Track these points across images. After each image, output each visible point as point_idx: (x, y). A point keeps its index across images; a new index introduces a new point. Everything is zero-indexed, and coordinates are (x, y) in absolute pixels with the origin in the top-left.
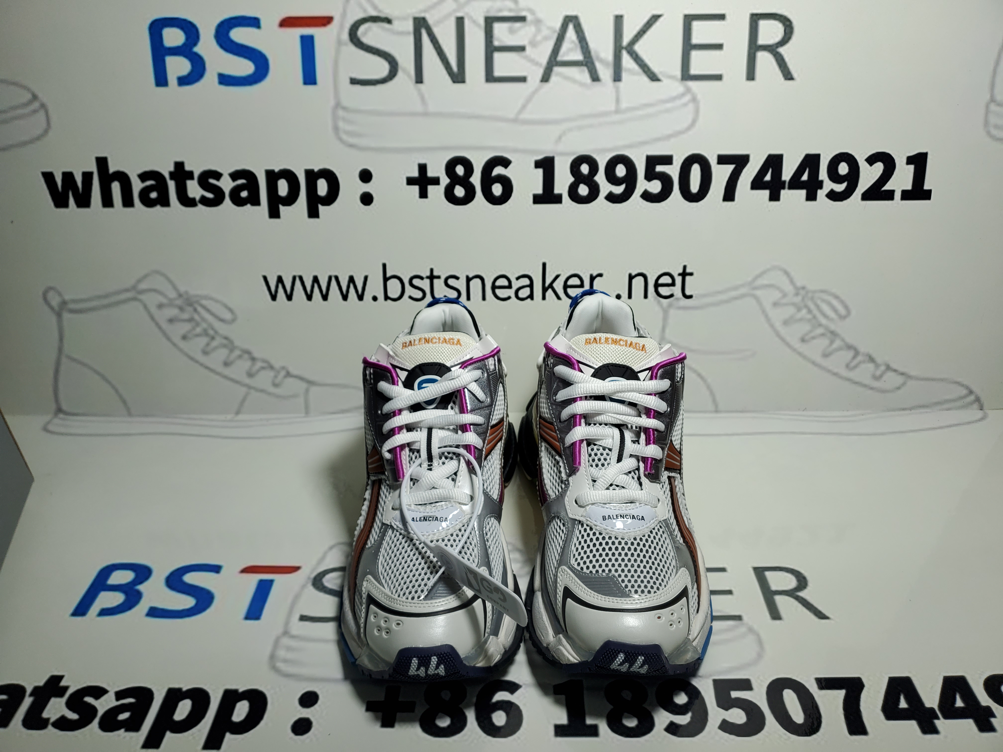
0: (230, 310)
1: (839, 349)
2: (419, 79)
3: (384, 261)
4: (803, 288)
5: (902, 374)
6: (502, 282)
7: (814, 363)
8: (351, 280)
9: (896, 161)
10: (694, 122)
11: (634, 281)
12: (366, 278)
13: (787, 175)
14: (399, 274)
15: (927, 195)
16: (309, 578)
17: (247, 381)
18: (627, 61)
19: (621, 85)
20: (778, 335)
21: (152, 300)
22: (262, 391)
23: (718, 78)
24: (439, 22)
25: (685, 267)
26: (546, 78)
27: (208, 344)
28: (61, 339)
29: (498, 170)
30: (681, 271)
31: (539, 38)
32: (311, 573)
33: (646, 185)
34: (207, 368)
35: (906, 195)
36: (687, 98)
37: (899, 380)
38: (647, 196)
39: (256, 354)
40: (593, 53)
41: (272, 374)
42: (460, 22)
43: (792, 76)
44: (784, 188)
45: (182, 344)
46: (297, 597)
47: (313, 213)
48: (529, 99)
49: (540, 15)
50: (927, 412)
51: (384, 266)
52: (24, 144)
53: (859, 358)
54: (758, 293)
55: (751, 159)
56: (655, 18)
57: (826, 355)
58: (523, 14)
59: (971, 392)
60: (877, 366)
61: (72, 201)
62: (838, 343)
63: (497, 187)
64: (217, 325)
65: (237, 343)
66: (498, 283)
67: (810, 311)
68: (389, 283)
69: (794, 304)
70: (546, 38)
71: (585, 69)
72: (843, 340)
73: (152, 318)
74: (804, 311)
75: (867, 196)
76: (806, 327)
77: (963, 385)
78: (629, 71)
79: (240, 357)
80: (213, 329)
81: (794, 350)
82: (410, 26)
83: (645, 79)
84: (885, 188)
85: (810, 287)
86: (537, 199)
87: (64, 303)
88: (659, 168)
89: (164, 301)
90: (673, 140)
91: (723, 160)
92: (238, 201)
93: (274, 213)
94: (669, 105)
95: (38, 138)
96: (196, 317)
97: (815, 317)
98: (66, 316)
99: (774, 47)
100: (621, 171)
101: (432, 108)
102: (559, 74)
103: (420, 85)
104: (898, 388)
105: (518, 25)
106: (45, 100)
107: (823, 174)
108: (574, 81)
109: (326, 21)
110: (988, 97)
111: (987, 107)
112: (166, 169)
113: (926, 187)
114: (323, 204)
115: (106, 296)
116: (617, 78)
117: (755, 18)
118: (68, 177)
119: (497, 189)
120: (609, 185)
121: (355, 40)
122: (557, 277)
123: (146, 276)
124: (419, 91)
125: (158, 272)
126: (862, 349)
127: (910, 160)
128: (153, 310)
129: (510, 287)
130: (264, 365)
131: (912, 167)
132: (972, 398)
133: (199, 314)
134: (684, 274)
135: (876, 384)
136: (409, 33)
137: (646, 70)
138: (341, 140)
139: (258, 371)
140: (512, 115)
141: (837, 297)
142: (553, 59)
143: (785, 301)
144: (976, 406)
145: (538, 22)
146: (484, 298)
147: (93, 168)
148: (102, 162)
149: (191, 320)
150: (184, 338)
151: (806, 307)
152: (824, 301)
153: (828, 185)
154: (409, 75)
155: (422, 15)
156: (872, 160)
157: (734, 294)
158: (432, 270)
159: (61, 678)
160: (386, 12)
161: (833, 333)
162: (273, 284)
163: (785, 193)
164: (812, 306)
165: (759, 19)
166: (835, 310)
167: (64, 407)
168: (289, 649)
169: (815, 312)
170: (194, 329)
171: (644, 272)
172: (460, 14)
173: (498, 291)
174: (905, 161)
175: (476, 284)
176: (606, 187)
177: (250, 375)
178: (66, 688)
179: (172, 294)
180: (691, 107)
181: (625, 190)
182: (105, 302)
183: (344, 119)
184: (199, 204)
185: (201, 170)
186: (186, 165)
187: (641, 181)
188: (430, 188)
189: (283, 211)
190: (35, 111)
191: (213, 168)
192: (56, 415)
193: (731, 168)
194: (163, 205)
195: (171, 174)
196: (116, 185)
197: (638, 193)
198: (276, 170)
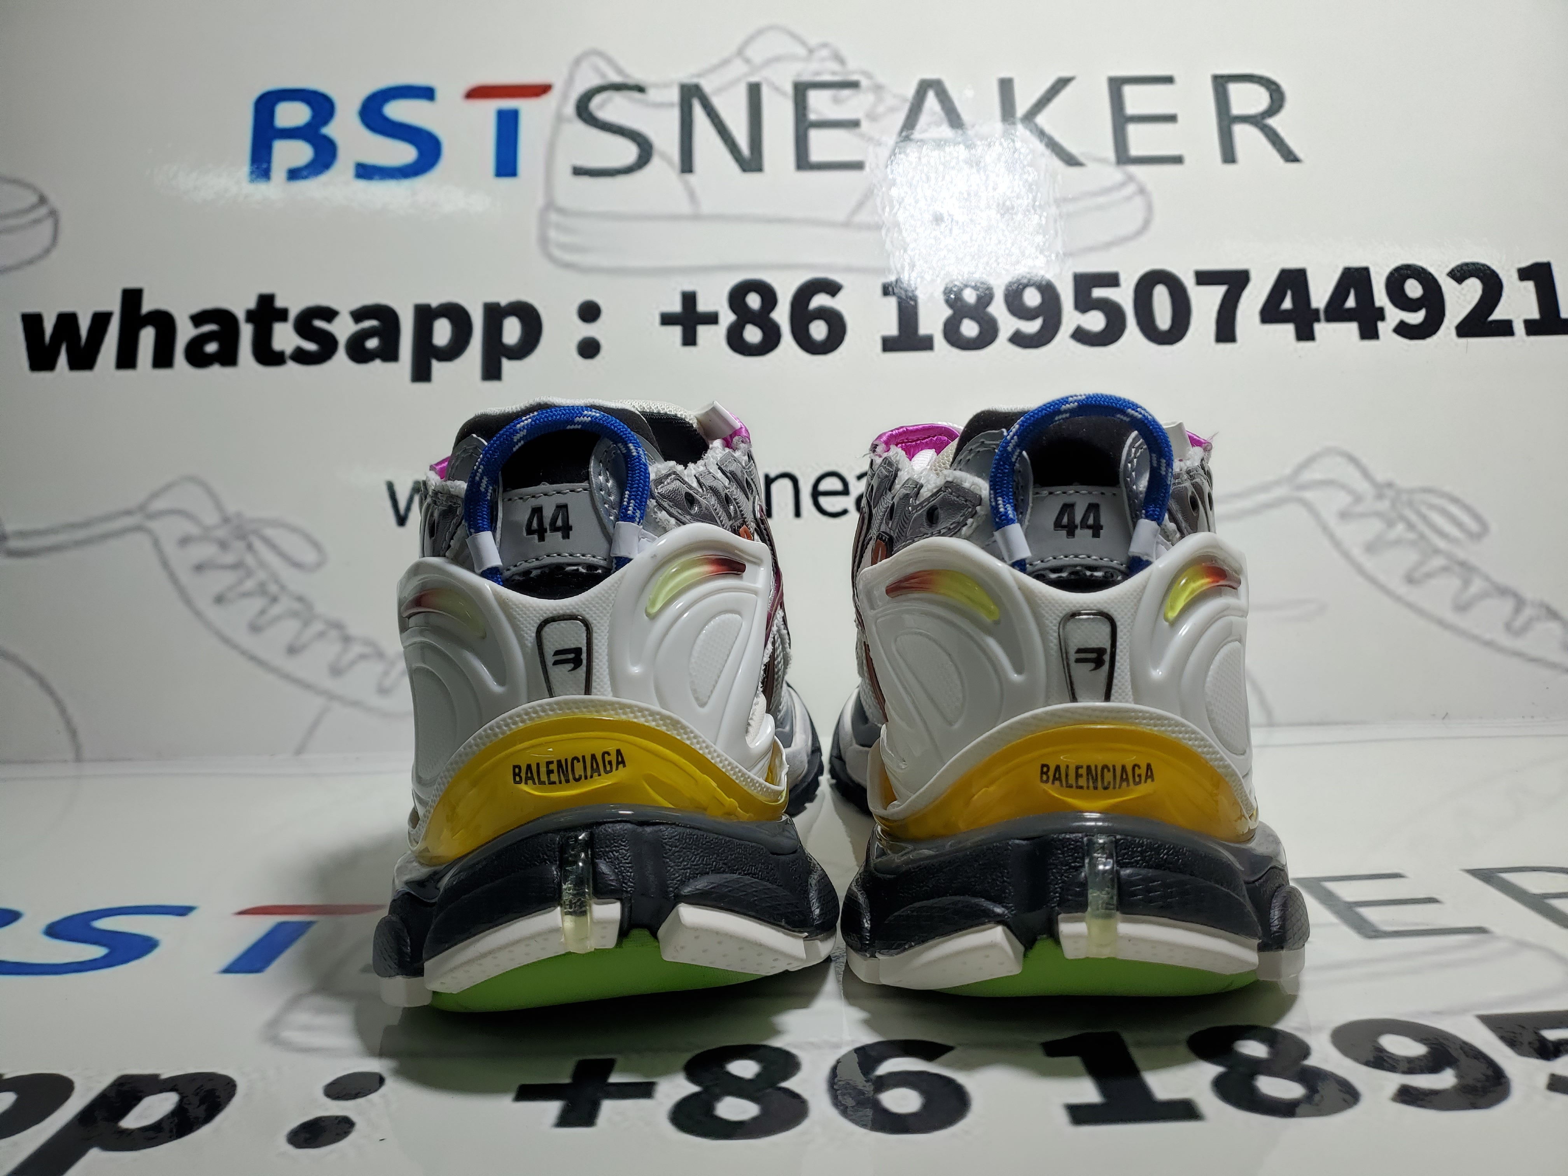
0: (316, 545)
1: (1483, 595)
2: (687, 165)
4: (1390, 485)
6: (831, 484)
7: (1441, 623)
9: (1501, 278)
10: (1146, 224)
13: (1319, 297)
17: (329, 684)
20: (1361, 570)
21: (171, 528)
22: (356, 704)
23: (1178, 160)
24: (720, 90)
27: (263, 612)
29: (819, 300)
31: (881, 109)
33: (1079, 319)
34: (253, 658)
35: (1532, 328)
36: (1130, 189)
38: (1081, 336)
39: (354, 630)
41: (378, 667)
42: (754, 92)
44: (1318, 320)
45: (213, 613)
47: (492, 372)
48: (868, 197)
49: (881, 79)
53: (1528, 612)
54: (1308, 495)
55: (1253, 275)
56: (1062, 83)
57: (1462, 608)
58: (854, 77)
61: (63, 359)
62: (1477, 585)
63: (818, 326)
64: (286, 573)
65: (320, 608)
66: (824, 486)
67: (1411, 526)
69: (1378, 514)
70: (893, 110)
72: (1487, 578)
73: (165, 564)
74: (1400, 527)
75: (1465, 331)
76: (1411, 557)
79: (321, 635)
80: (277, 581)
81: (1398, 599)
82: (674, 95)
84: (1493, 317)
85: (1402, 482)
86: (889, 345)
87: (3, 538)
88: (1098, 293)
89: (194, 531)
90: (1115, 250)
91: (1204, 278)
92: (359, 355)
93: (421, 373)
94: (1101, 200)
95: (31, 262)
96: (250, 560)
97: (1422, 536)
99: (1259, 118)
100: (1032, 298)
101: (706, 208)
103: (689, 177)
105: (846, 93)
106: (58, 205)
107: (1381, 298)
109: (540, 90)
112: (242, 305)
114: (510, 358)
115: (86, 524)
117: (1221, 83)
118: (67, 321)
119: (819, 330)
120: (1016, 320)
121: (585, 115)
123: (169, 487)
124: (686, 183)
125: (192, 479)
126: (1529, 594)
127: (1525, 274)
128: (170, 548)
129: (846, 492)
130: (367, 650)
131: (1530, 285)
133: (255, 553)
136: (671, 105)
138: (550, 257)
139: (352, 663)
140: (840, 217)
141: (1455, 500)
143: (1360, 508)
145: (878, 88)
146: (798, 514)
147: (114, 305)
148: (132, 297)
149: (236, 566)
150: (219, 599)
151: (1403, 518)
152: (1432, 507)
153: (1394, 315)
154: (669, 162)
155: (695, 80)
156: (1459, 274)
157: (1263, 498)
160: (637, 76)
161: (1463, 564)
162: (403, 497)
163: (1322, 329)
164: (1413, 518)
165: (1227, 82)
166: (1459, 525)
169: (1422, 527)
170: (240, 582)
172: (754, 79)
173: (823, 501)
174: (1515, 276)
175: (782, 491)
176: (1008, 324)
177: (336, 671)
179: (211, 518)
180: (1138, 201)
181: (1043, 327)
182: (81, 534)
183: (558, 227)
184: (289, 361)
185: (303, 307)
186: (277, 299)
187: (1069, 313)
188: (702, 330)
189: (438, 370)
190: (37, 223)
191: (324, 303)
193: (1220, 290)
194: (224, 364)
195: (249, 313)
196: (148, 333)
197: (1066, 332)
198: (434, 305)
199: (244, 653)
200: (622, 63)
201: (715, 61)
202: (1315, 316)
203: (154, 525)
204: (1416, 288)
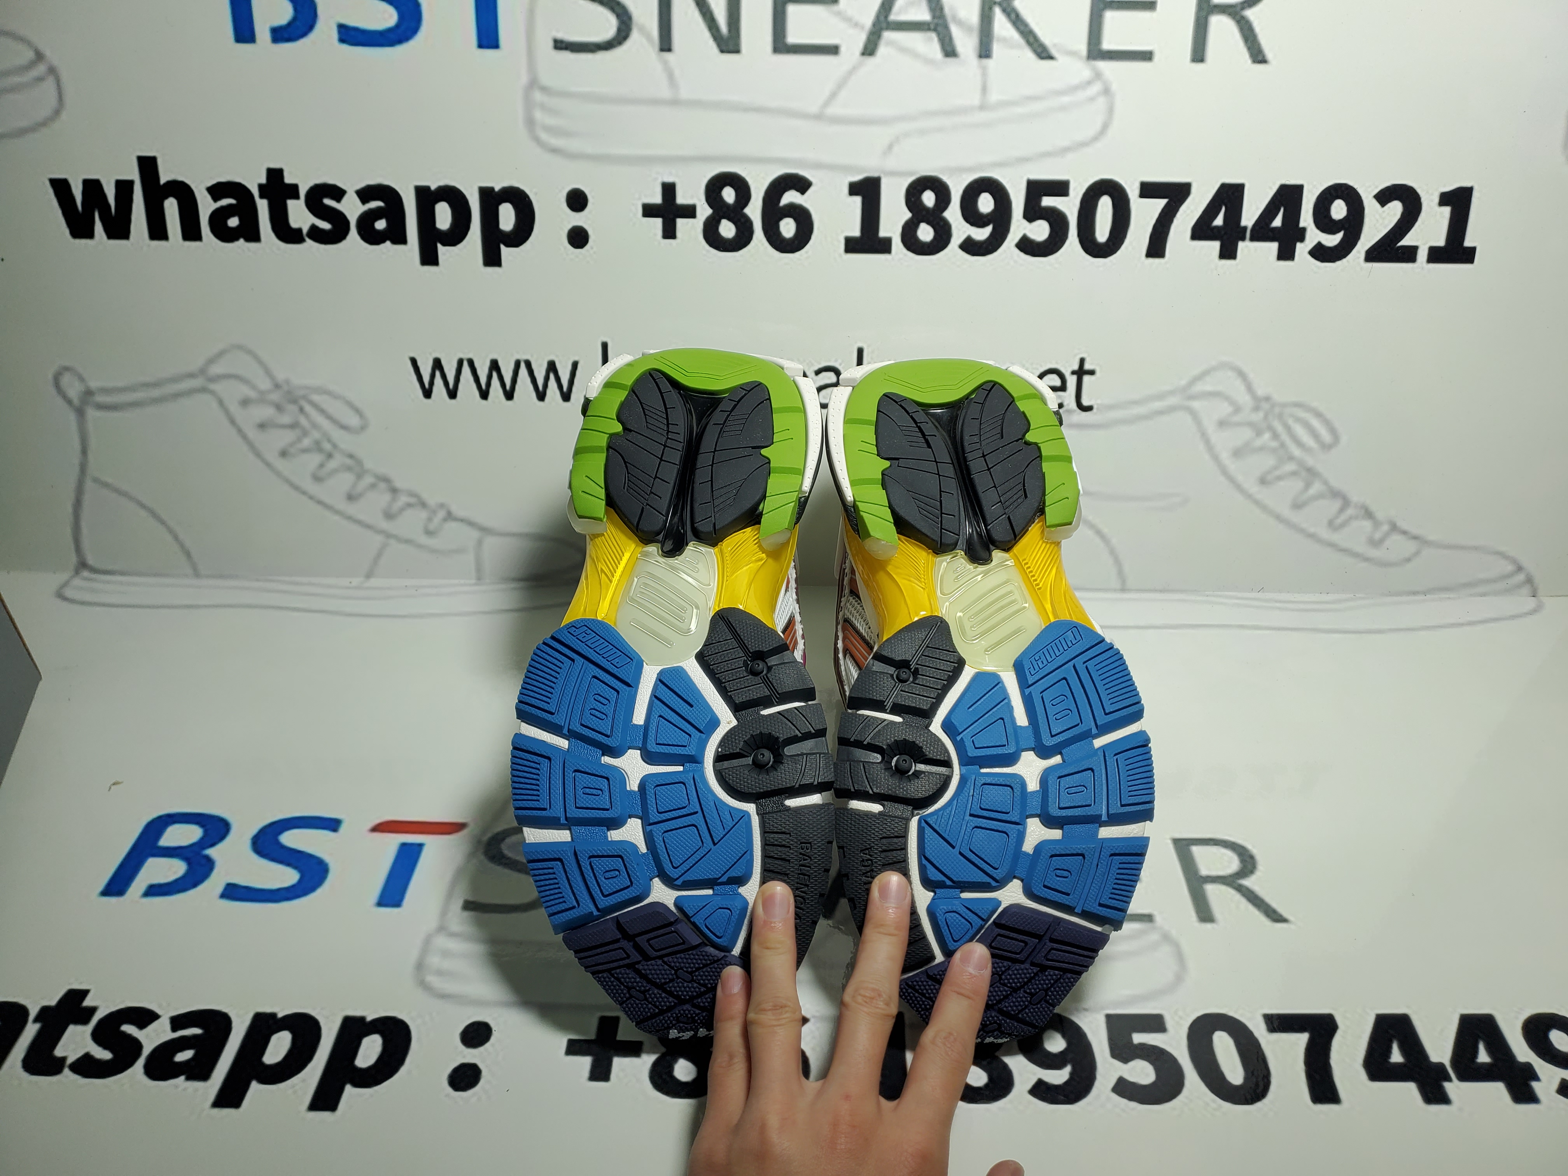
0: (358, 411)
1: (1319, 496)
2: (666, 45)
3: (605, 340)
4: (1267, 399)
5: (1415, 538)
7: (1279, 518)
8: (552, 367)
9: (1423, 200)
10: (1105, 127)
12: (575, 365)
13: (1249, 217)
15: (1467, 256)
16: (479, 842)
17: (384, 525)
19: (990, 63)
20: (1225, 472)
21: (232, 392)
22: (408, 541)
25: (1082, 361)
26: (869, 50)
27: (322, 466)
28: (84, 452)
29: (790, 197)
30: (1076, 367)
32: (482, 834)
33: (1025, 229)
34: (320, 502)
35: (1436, 255)
36: (1097, 88)
37: (1410, 547)
38: (1027, 246)
39: (398, 484)
40: (947, 11)
41: (423, 515)
43: (1264, 56)
44: (1243, 239)
45: (281, 464)
46: (460, 872)
47: (492, 259)
48: (841, 85)
50: (1449, 598)
51: (605, 347)
52: (22, 132)
53: (1350, 512)
54: (1196, 404)
55: (1194, 190)
57: (1297, 506)
59: (1520, 569)
60: (1377, 524)
61: (99, 227)
62: (1316, 487)
63: (787, 224)
64: (337, 434)
65: (368, 464)
67: (1275, 436)
69: (1250, 424)
71: (933, 36)
72: (1326, 483)
73: (233, 422)
74: (1267, 436)
75: (1375, 254)
76: (1269, 461)
77: (1508, 558)
78: (1004, 40)
79: (373, 486)
80: (329, 441)
81: (1249, 496)
83: (1029, 55)
84: (1403, 243)
85: (1277, 397)
86: (852, 246)
87: (88, 394)
88: (1047, 201)
89: (252, 394)
90: (1070, 156)
91: (1149, 190)
92: (371, 237)
93: (429, 258)
94: (1066, 99)
95: (44, 123)
96: (303, 421)
97: (1283, 445)
98: (92, 414)
99: (1238, 8)
100: (986, 203)
101: (684, 94)
102: (891, 43)
103: (666, 55)
104: (1408, 560)
106: (56, 62)
107: (1306, 219)
108: (915, 55)
112: (254, 180)
113: (1468, 243)
114: (508, 245)
115: (158, 384)
116: (985, 52)
118: (93, 188)
119: (788, 228)
120: (968, 225)
123: (221, 354)
124: (665, 63)
125: (240, 347)
126: (1355, 498)
127: (1445, 199)
128: (234, 408)
130: (412, 500)
131: (1447, 210)
132: (1521, 577)
133: (307, 416)
134: (1081, 372)
135: (1373, 553)
137: (1031, 40)
138: (537, 140)
139: (402, 509)
140: (814, 108)
141: (1319, 415)
142: (882, 18)
143: (1236, 419)
144: (1526, 590)
147: (134, 175)
148: (148, 166)
149: (294, 426)
150: (284, 454)
151: (1271, 428)
152: (1298, 420)
153: (1314, 236)
154: (649, 38)
156: (1384, 197)
157: (1158, 405)
159: (84, 993)
161: (1310, 470)
162: (426, 372)
163: (1245, 247)
164: (1279, 428)
166: (1315, 436)
167: (91, 561)
168: (446, 954)
169: (1285, 437)
170: (299, 440)
174: (1437, 199)
176: (961, 230)
177: (389, 516)
178: (93, 1010)
179: (265, 384)
180: (1102, 101)
181: (992, 235)
182: (156, 393)
183: (543, 107)
184: (307, 239)
185: (311, 183)
186: (286, 174)
187: (1018, 221)
188: (681, 223)
189: (444, 254)
190: (40, 79)
191: (331, 181)
192: (77, 572)
193: (1161, 203)
194: (249, 239)
195: (261, 187)
196: (171, 204)
197: (1013, 240)
198: (433, 188)
199: (311, 498)
202: (1241, 233)
203: (216, 387)
204: (1342, 209)
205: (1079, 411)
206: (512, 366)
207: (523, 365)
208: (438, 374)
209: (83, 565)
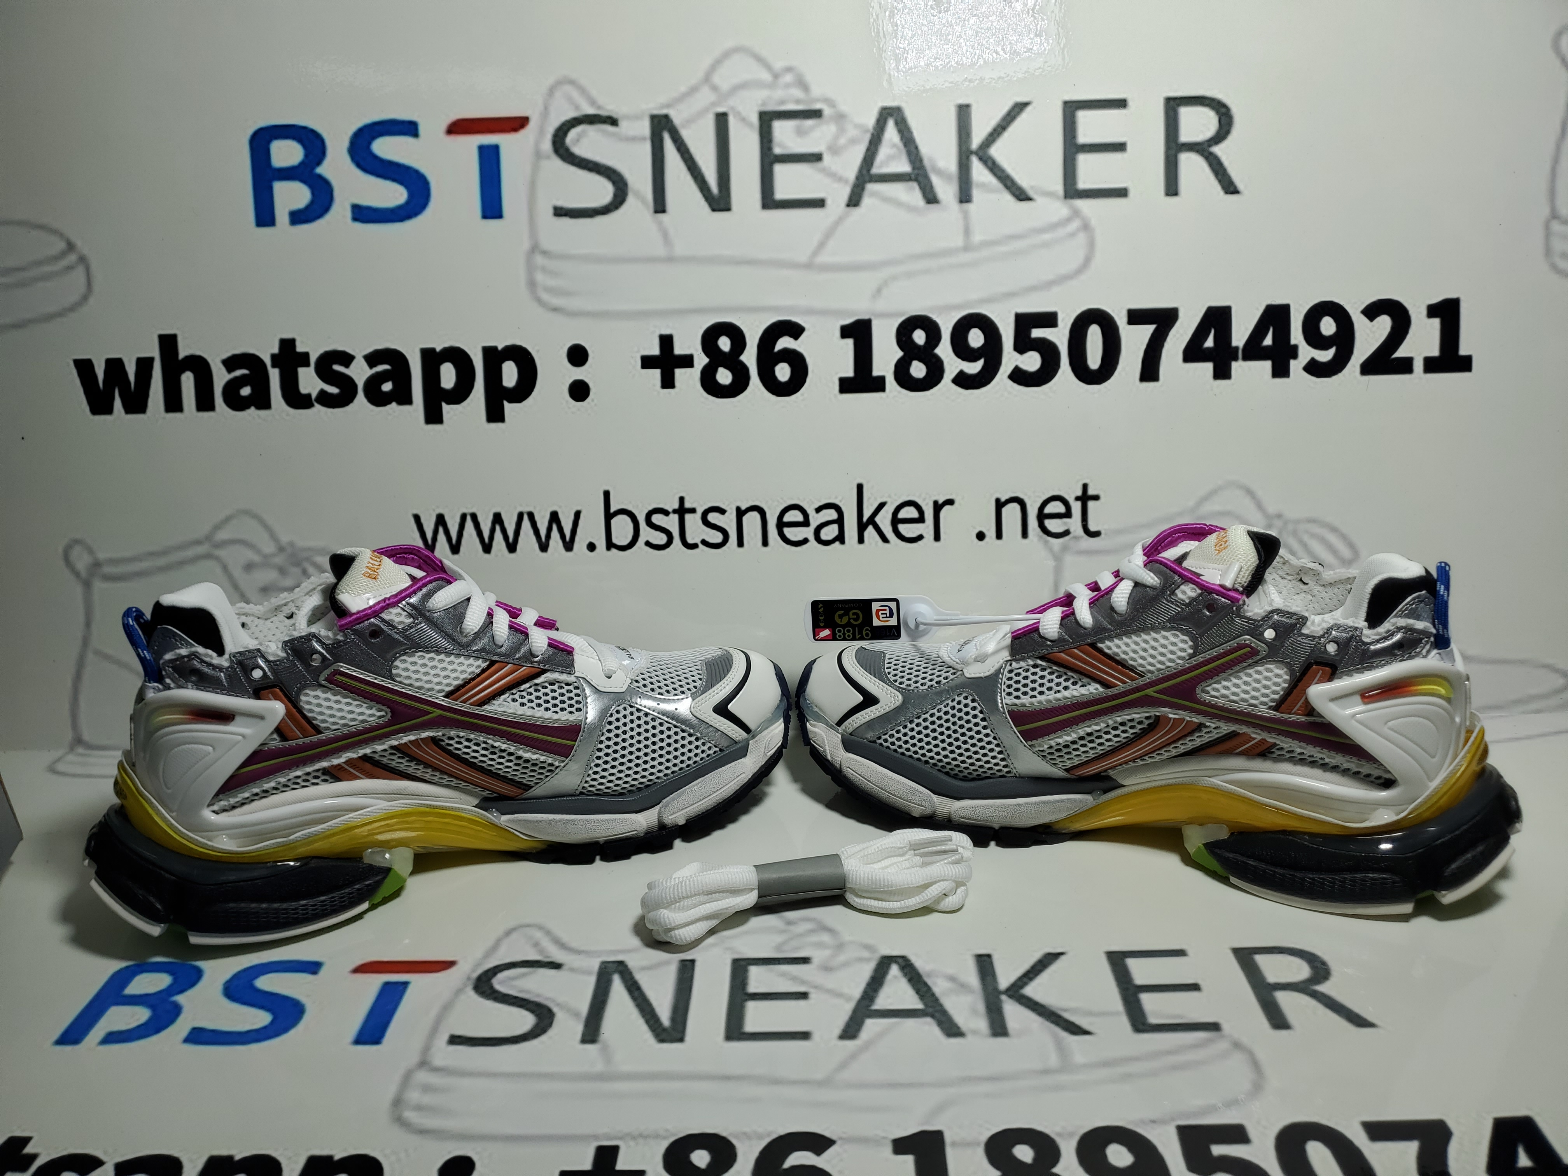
2: (660, 206)
3: (607, 488)
4: (1279, 516)
6: (794, 516)
8: (554, 517)
9: (1411, 313)
10: (1088, 261)
11: (1005, 511)
12: (578, 514)
13: (1239, 337)
14: (630, 508)
15: (1464, 364)
16: (469, 979)
18: (979, 172)
19: (971, 207)
21: (236, 557)
23: (1122, 193)
24: (689, 122)
26: (854, 201)
28: (88, 624)
29: (784, 343)
30: (1079, 493)
31: (842, 141)
32: (473, 971)
33: (1016, 360)
35: (1432, 365)
36: (1075, 225)
38: (1019, 377)
40: (926, 162)
42: (722, 120)
43: (1235, 187)
44: (1236, 359)
46: (447, 1008)
47: (495, 414)
48: (829, 234)
49: (843, 108)
51: (607, 494)
52: (50, 317)
55: (1181, 314)
56: (1019, 108)
58: (817, 106)
61: (118, 403)
63: (783, 369)
66: (788, 518)
68: (614, 522)
70: (853, 141)
71: (915, 185)
73: (236, 587)
75: (1369, 368)
77: (1556, 670)
78: (983, 186)
82: (645, 129)
83: (1007, 198)
84: (1397, 355)
85: (1290, 514)
86: (847, 386)
87: (97, 565)
88: (1036, 333)
89: (256, 558)
90: (1056, 289)
92: (377, 398)
93: (433, 416)
94: (1047, 237)
95: (72, 309)
98: (99, 585)
99: (1205, 146)
100: (976, 338)
101: (679, 250)
102: (874, 194)
103: (661, 216)
105: (809, 123)
106: (86, 251)
107: (1297, 336)
108: (899, 204)
109: (517, 124)
110: (1546, 211)
111: (1547, 227)
112: (266, 350)
113: (1463, 352)
114: (510, 401)
115: (164, 553)
116: (965, 197)
117: (1173, 105)
118: (115, 366)
119: (783, 372)
120: (959, 361)
121: (562, 151)
122: (882, 506)
123: (228, 519)
124: (660, 224)
125: (247, 513)
127: (1433, 311)
128: (237, 573)
129: (806, 523)
131: (1436, 322)
133: (309, 577)
134: (1085, 498)
136: (644, 139)
137: (1009, 184)
138: (539, 301)
140: (803, 258)
141: (1334, 530)
142: (865, 172)
145: (840, 118)
146: (765, 543)
147: (154, 352)
148: (168, 343)
153: (1307, 353)
154: (644, 201)
155: (664, 111)
156: (1372, 311)
158: (682, 500)
159: (26, 1140)
160: (609, 108)
162: (429, 528)
163: (1238, 367)
165: (1179, 105)
166: (1334, 552)
167: (86, 736)
168: (427, 1088)
171: (1021, 496)
172: (721, 110)
173: (787, 531)
174: (1424, 312)
175: (752, 521)
176: (953, 365)
178: (33, 1157)
179: (269, 548)
181: (983, 368)
182: (162, 561)
183: (544, 270)
184: (316, 404)
185: (321, 351)
186: (298, 344)
187: (1009, 353)
188: (679, 373)
189: (448, 412)
190: (70, 268)
191: (340, 348)
192: (72, 749)
193: (1149, 329)
194: (260, 407)
195: (274, 357)
196: (188, 378)
197: (1005, 371)
198: (438, 349)
200: (594, 93)
201: (683, 89)
202: (1233, 354)
203: (221, 553)
204: (1331, 325)
205: (1086, 537)
206: (515, 518)
207: (526, 517)
208: (441, 530)
209: (78, 741)
